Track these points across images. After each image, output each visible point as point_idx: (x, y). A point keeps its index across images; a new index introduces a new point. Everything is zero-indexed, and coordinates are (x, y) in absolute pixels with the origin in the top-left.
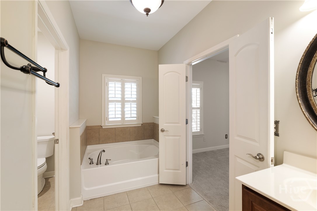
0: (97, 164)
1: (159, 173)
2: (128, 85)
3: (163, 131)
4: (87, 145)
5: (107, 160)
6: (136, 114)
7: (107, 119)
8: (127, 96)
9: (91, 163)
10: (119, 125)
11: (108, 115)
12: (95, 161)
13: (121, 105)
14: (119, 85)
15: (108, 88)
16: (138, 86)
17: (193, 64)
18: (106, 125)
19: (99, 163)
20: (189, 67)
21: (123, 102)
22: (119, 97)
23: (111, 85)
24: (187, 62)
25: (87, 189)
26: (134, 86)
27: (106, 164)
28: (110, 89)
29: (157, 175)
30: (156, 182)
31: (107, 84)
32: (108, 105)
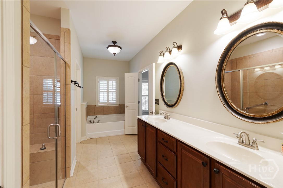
0: (93, 123)
1: (125, 129)
2: (110, 83)
3: (127, 107)
4: (88, 116)
5: (98, 121)
6: (116, 99)
7: (99, 101)
8: (110, 89)
9: (91, 122)
10: (105, 105)
11: (99, 99)
12: (92, 121)
13: (107, 93)
14: (105, 82)
15: (99, 84)
16: (116, 82)
17: (143, 72)
18: (98, 105)
19: (94, 122)
20: (140, 74)
21: (108, 92)
22: (105, 89)
23: (101, 82)
24: (139, 71)
25: (89, 133)
26: (114, 83)
27: (98, 123)
28: (100, 85)
29: (124, 130)
30: (124, 133)
31: (99, 82)
32: (99, 94)
